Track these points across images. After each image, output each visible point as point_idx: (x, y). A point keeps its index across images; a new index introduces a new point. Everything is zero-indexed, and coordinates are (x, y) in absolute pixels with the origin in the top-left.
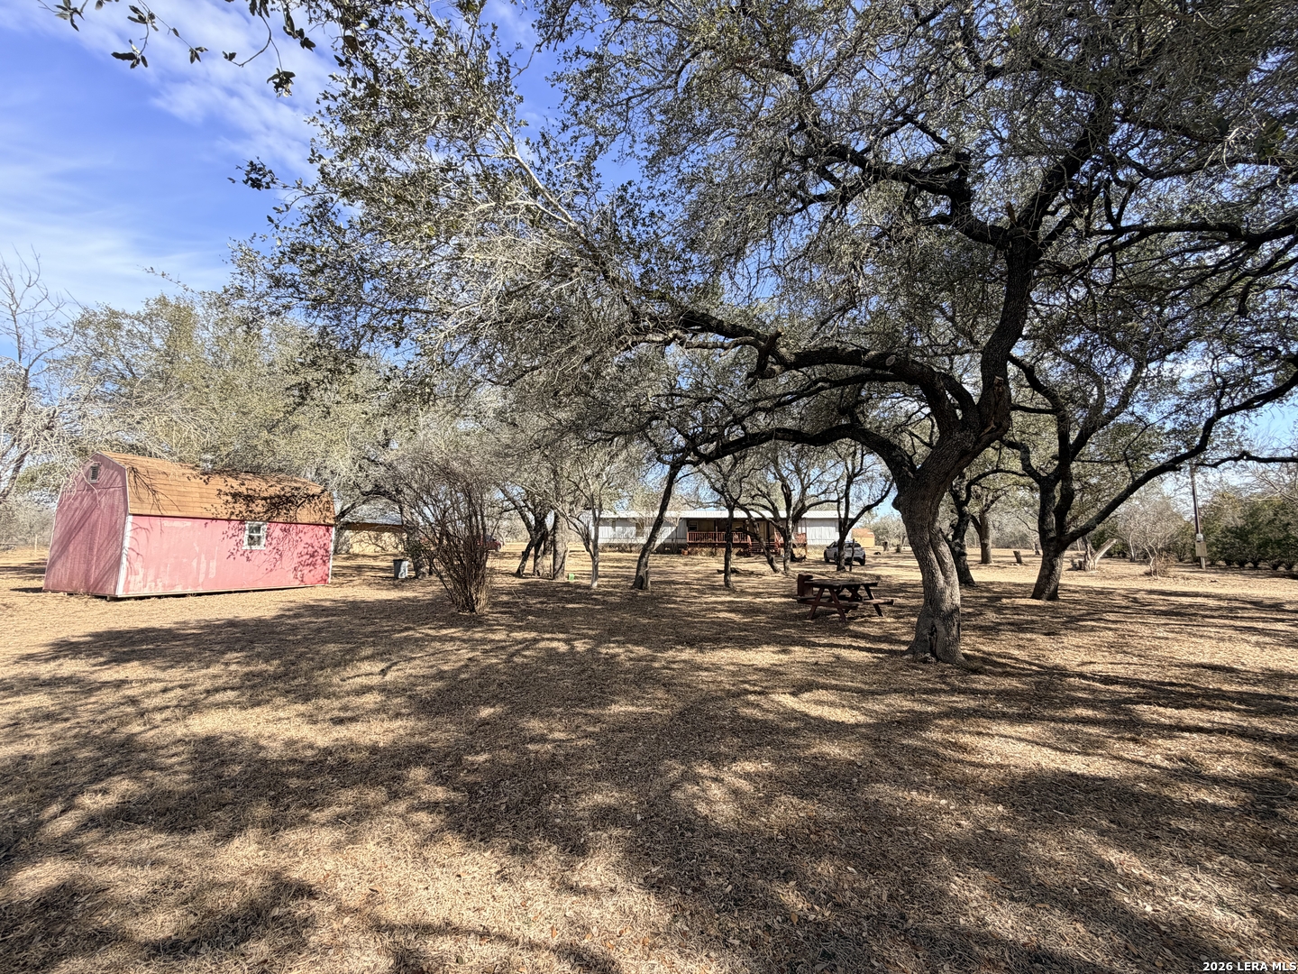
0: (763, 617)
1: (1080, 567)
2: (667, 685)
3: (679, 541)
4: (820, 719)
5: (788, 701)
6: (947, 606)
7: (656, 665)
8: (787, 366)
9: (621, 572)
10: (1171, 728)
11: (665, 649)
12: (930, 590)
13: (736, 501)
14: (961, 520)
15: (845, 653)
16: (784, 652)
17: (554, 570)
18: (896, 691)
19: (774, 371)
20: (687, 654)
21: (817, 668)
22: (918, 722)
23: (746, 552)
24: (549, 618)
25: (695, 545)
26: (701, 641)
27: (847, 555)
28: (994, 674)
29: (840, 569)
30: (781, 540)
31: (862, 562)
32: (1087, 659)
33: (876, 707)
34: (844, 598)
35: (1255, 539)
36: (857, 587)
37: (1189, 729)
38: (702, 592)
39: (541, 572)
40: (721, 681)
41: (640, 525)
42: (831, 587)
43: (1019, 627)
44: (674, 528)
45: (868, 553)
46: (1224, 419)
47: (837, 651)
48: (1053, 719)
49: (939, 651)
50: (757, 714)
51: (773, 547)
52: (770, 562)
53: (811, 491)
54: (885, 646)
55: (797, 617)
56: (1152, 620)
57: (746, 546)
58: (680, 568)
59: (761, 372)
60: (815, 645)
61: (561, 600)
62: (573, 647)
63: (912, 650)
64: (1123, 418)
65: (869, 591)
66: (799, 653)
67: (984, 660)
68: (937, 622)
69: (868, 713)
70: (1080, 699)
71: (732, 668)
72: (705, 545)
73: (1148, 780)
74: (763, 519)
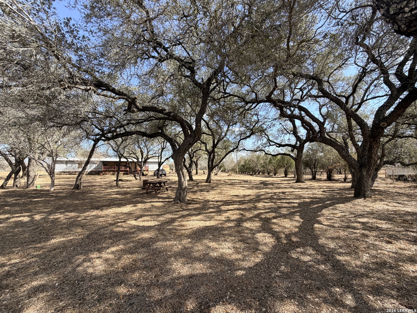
0: (129, 195)
1: (216, 174)
2: (83, 226)
3: (99, 170)
4: (143, 226)
5: (133, 223)
6: (184, 187)
7: (79, 219)
8: (139, 110)
9: (68, 183)
10: (227, 211)
11: (85, 212)
12: (180, 182)
13: (122, 155)
14: (191, 163)
15: (155, 204)
16: (135, 206)
17: (27, 184)
18: (168, 213)
19: (134, 111)
20: (95, 212)
21: (146, 210)
22: (173, 220)
23: (126, 173)
24: (20, 207)
25: (106, 171)
26: (103, 206)
27: (161, 173)
28: (194, 204)
29: (158, 177)
30: (140, 169)
31: (165, 175)
32: (214, 197)
33: (162, 219)
34: (157, 186)
35: (245, 167)
36: (161, 183)
37: (230, 210)
38: (106, 189)
39: (18, 186)
40: (108, 220)
41: (80, 163)
42: (153, 184)
43: (201, 191)
44: (97, 165)
45: (167, 172)
46: (242, 141)
47: (152, 204)
48: (205, 213)
49: (181, 199)
50: (121, 229)
51: (137, 171)
52: (135, 176)
53: (150, 153)
54: (167, 200)
55: (142, 194)
56: (227, 186)
57: (127, 171)
58: (98, 180)
59: (129, 110)
60: (146, 202)
61: (29, 198)
62: (33, 218)
63: (174, 200)
64: (225, 139)
65: (164, 184)
66: (140, 206)
67: (192, 201)
68: (181, 191)
69: (159, 221)
70: (211, 207)
71: (114, 215)
72: (111, 171)
73: (221, 224)
74: (133, 162)
